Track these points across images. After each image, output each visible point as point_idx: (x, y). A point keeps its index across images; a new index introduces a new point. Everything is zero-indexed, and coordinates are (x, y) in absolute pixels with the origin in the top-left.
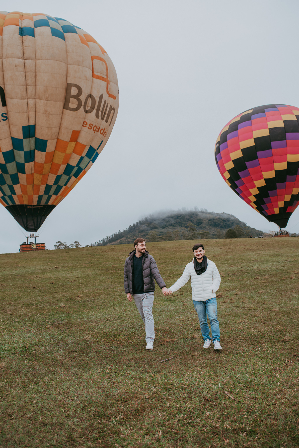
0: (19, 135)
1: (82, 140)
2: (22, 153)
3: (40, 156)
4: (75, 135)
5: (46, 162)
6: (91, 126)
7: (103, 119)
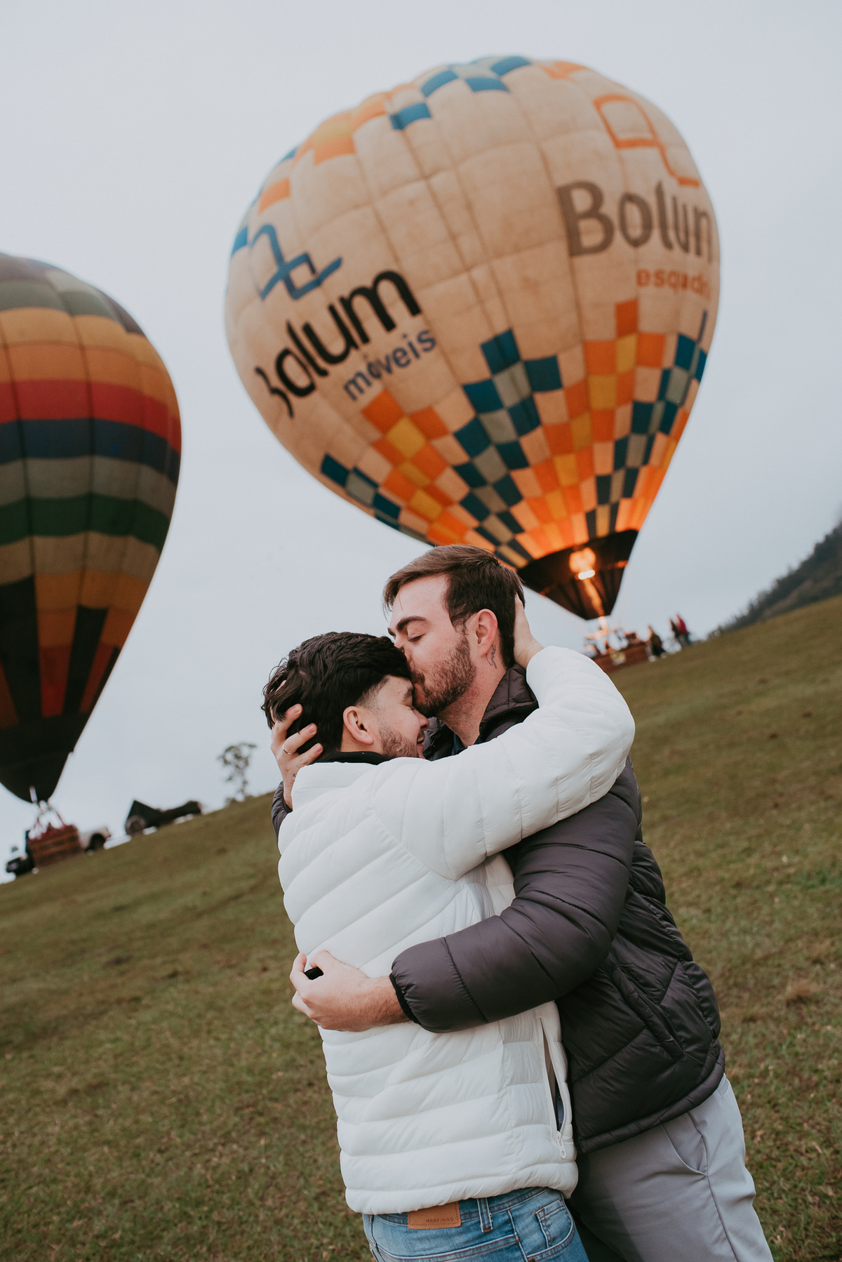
0: (478, 370)
1: (649, 322)
2: (502, 417)
3: (551, 406)
4: (627, 316)
5: (573, 413)
6: (660, 278)
7: (685, 248)
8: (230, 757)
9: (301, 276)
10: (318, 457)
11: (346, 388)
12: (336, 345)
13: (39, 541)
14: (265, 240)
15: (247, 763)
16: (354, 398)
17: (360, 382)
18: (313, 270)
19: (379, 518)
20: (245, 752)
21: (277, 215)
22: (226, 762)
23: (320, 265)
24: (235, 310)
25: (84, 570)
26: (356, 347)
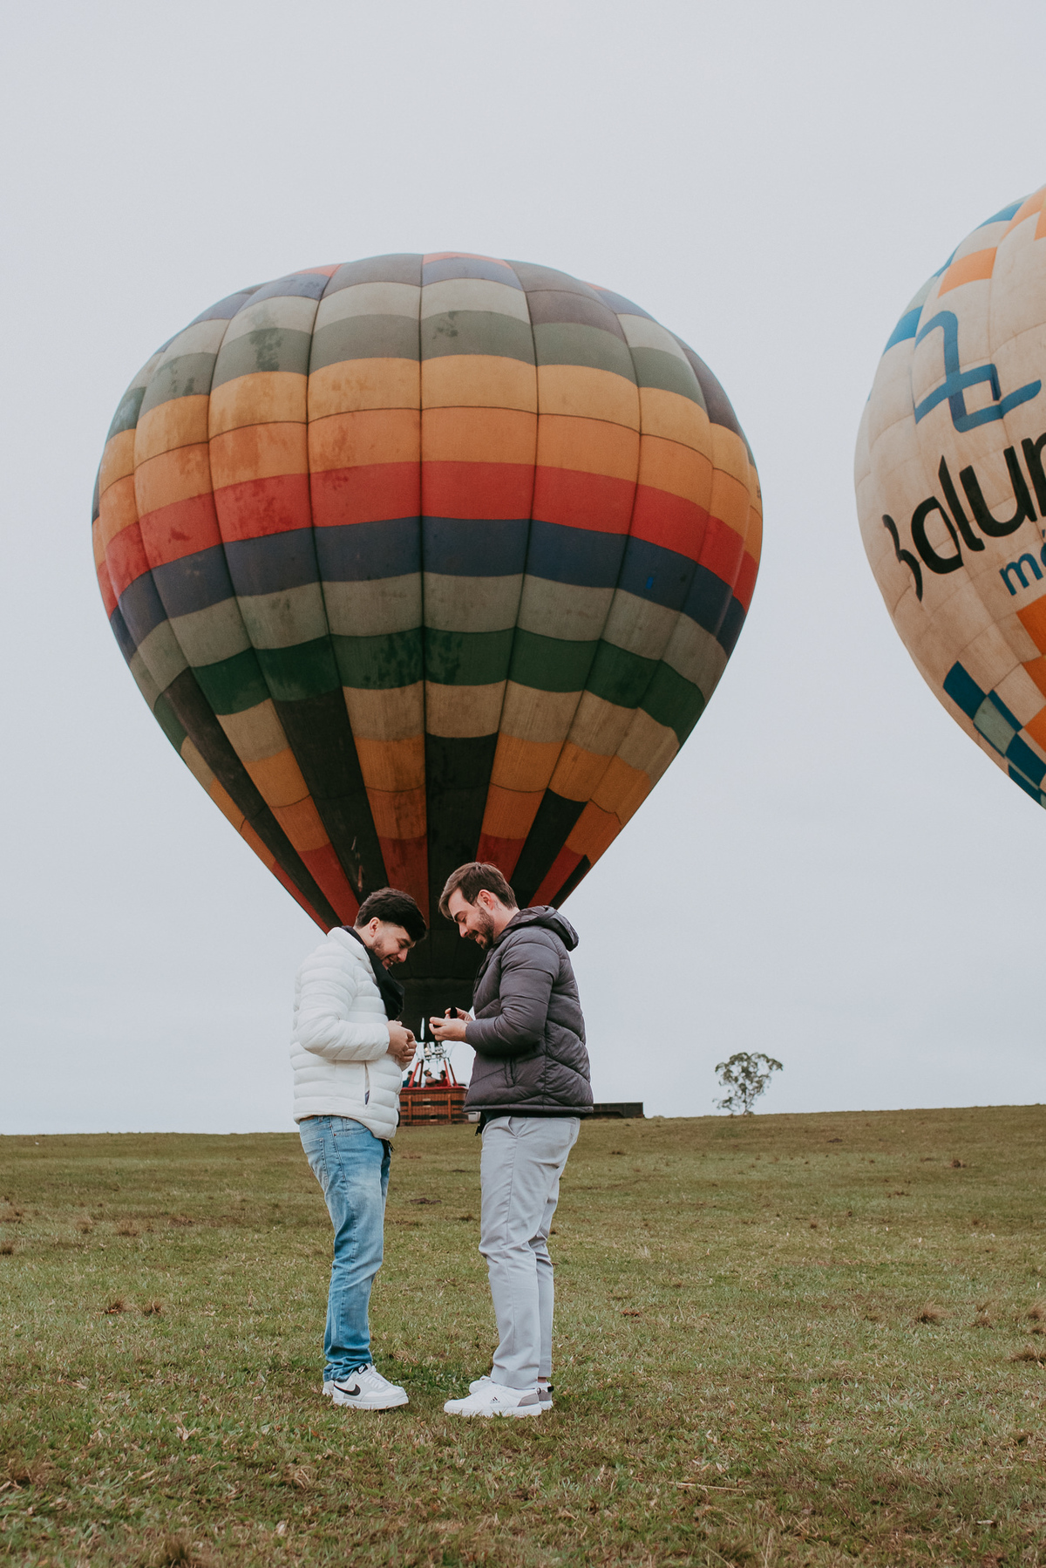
9: (977, 397)
10: (945, 667)
11: (1004, 574)
12: (1003, 510)
13: (516, 689)
14: (938, 334)
16: (1013, 591)
17: (1026, 567)
18: (996, 393)
19: (1013, 775)
21: (965, 301)
23: (1006, 389)
24: (876, 428)
25: (567, 740)
26: (1033, 518)
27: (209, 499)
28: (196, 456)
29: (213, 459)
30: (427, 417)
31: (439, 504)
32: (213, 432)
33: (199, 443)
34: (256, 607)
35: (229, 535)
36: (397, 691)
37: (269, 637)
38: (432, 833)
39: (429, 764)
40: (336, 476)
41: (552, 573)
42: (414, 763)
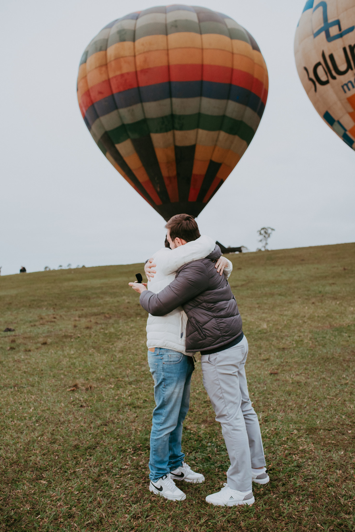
8: (263, 232)
9: (334, 31)
10: (323, 112)
11: (343, 87)
12: (342, 67)
13: (200, 131)
14: (321, 9)
15: (269, 236)
16: (345, 92)
17: (349, 84)
18: (340, 29)
19: (344, 141)
20: (269, 231)
22: (260, 234)
23: (344, 27)
24: (300, 39)
25: (215, 146)
26: (352, 69)
27: (108, 82)
28: (104, 69)
29: (109, 69)
30: (170, 52)
31: (175, 77)
32: (108, 61)
33: (104, 65)
34: (124, 111)
35: (115, 91)
36: (165, 134)
37: (128, 120)
38: (178, 174)
39: (176, 154)
40: (145, 71)
41: (210, 96)
42: (172, 154)
